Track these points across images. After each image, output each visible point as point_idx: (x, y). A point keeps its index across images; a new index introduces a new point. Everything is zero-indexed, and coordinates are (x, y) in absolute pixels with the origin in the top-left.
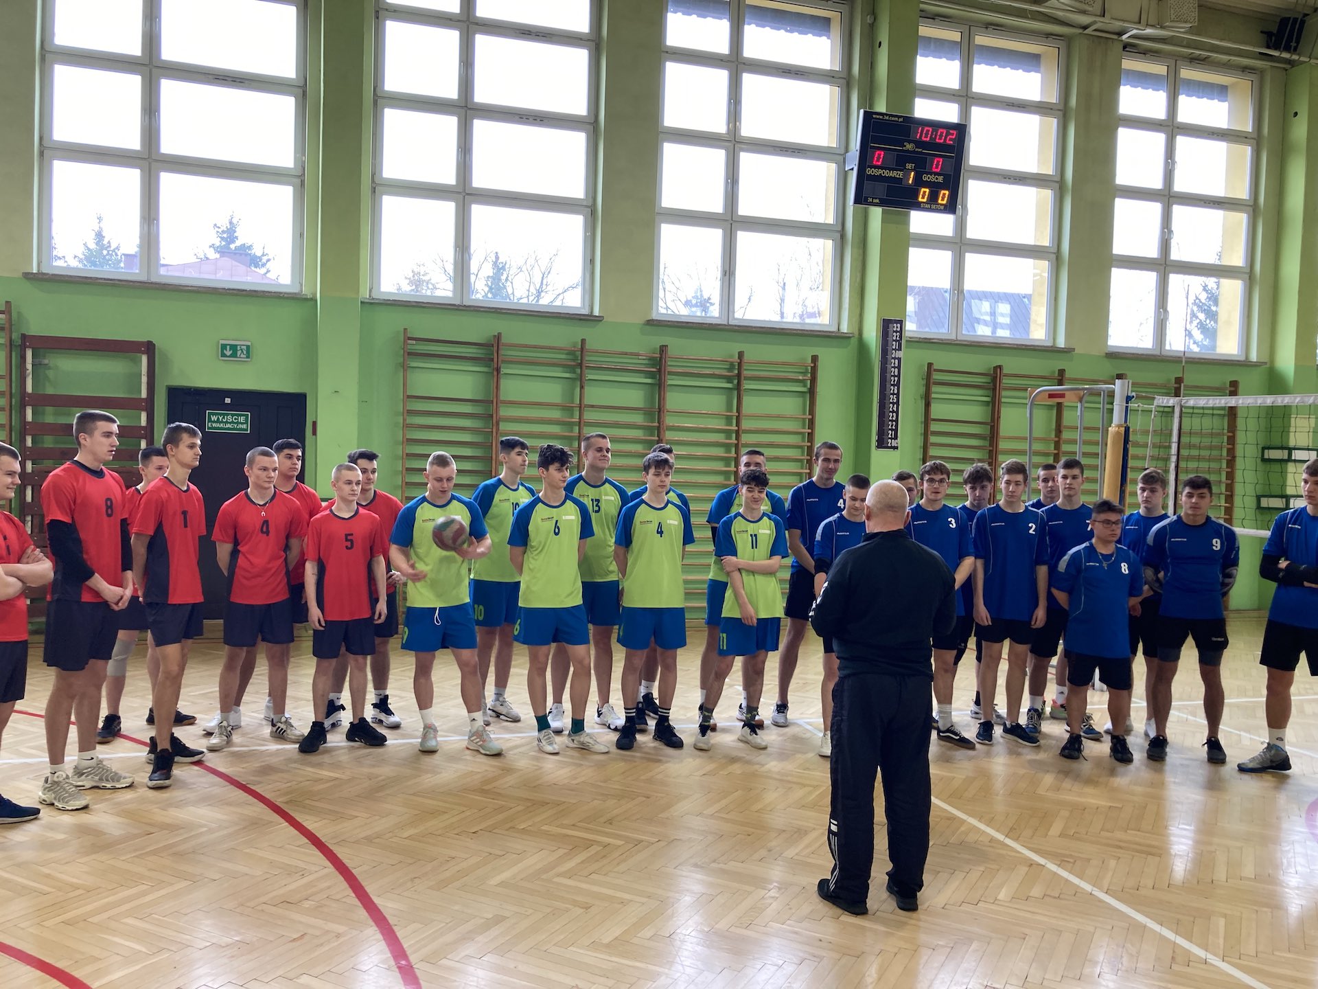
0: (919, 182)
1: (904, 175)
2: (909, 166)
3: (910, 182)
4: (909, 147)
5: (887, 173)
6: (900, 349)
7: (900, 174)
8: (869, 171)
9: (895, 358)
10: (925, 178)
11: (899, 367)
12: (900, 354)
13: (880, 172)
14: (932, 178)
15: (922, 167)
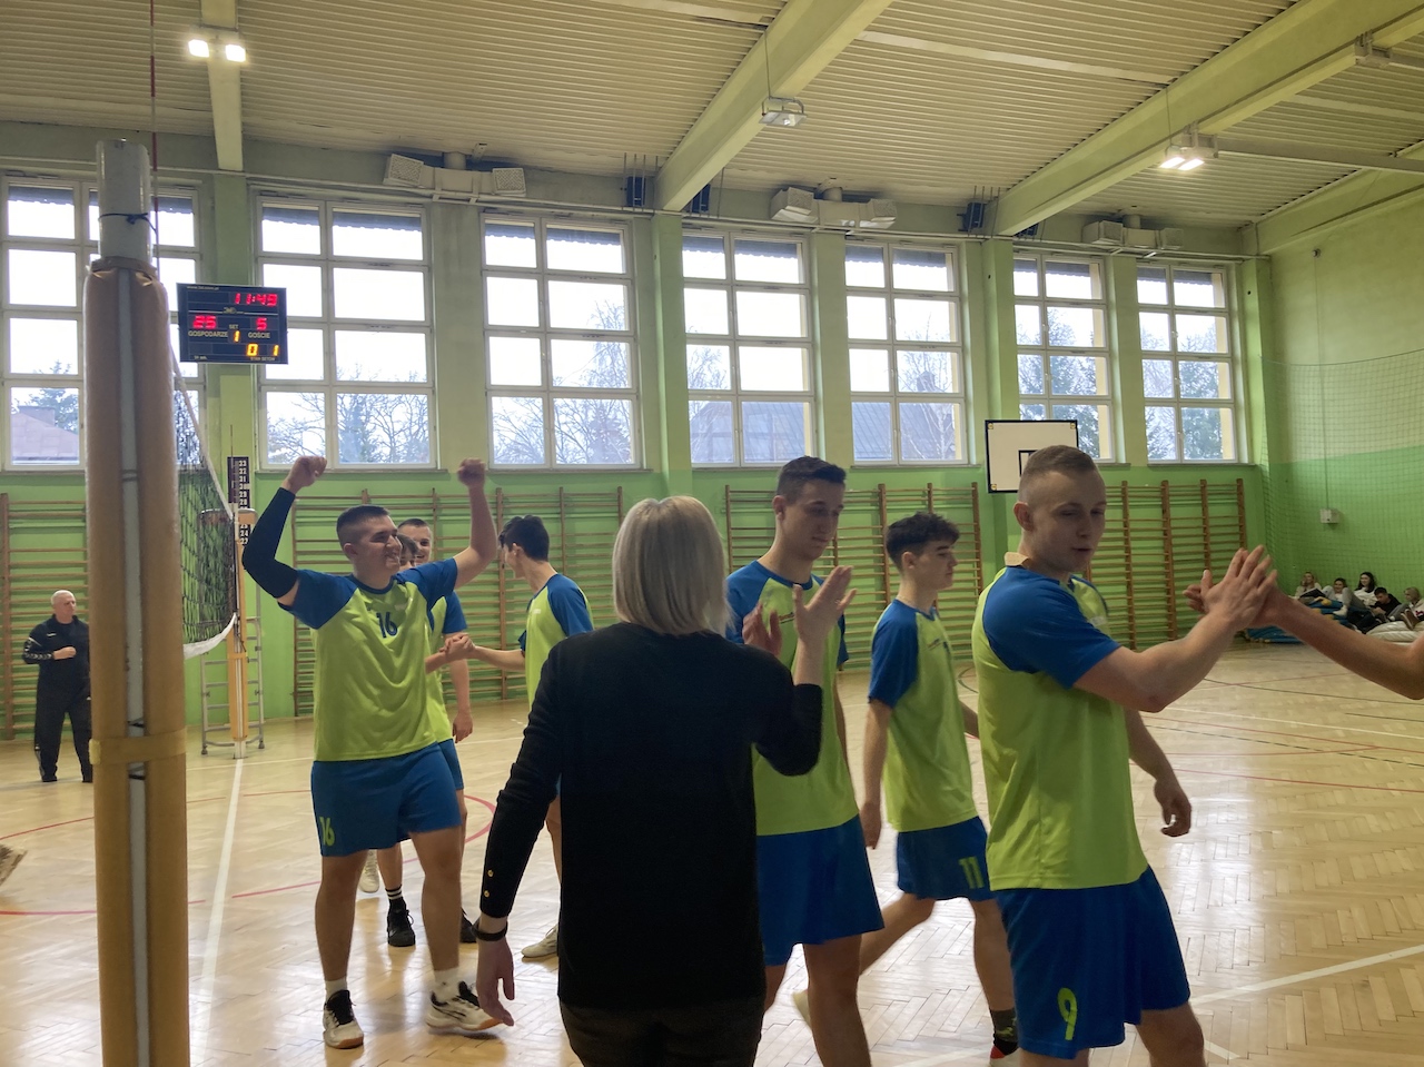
0: (245, 340)
1: (229, 334)
2: (232, 327)
3: (237, 339)
4: (229, 310)
5: (210, 334)
6: (247, 482)
7: (225, 334)
8: (191, 334)
9: (243, 490)
10: (251, 335)
11: (248, 498)
12: (246, 487)
13: (203, 333)
14: (259, 335)
15: (245, 326)
